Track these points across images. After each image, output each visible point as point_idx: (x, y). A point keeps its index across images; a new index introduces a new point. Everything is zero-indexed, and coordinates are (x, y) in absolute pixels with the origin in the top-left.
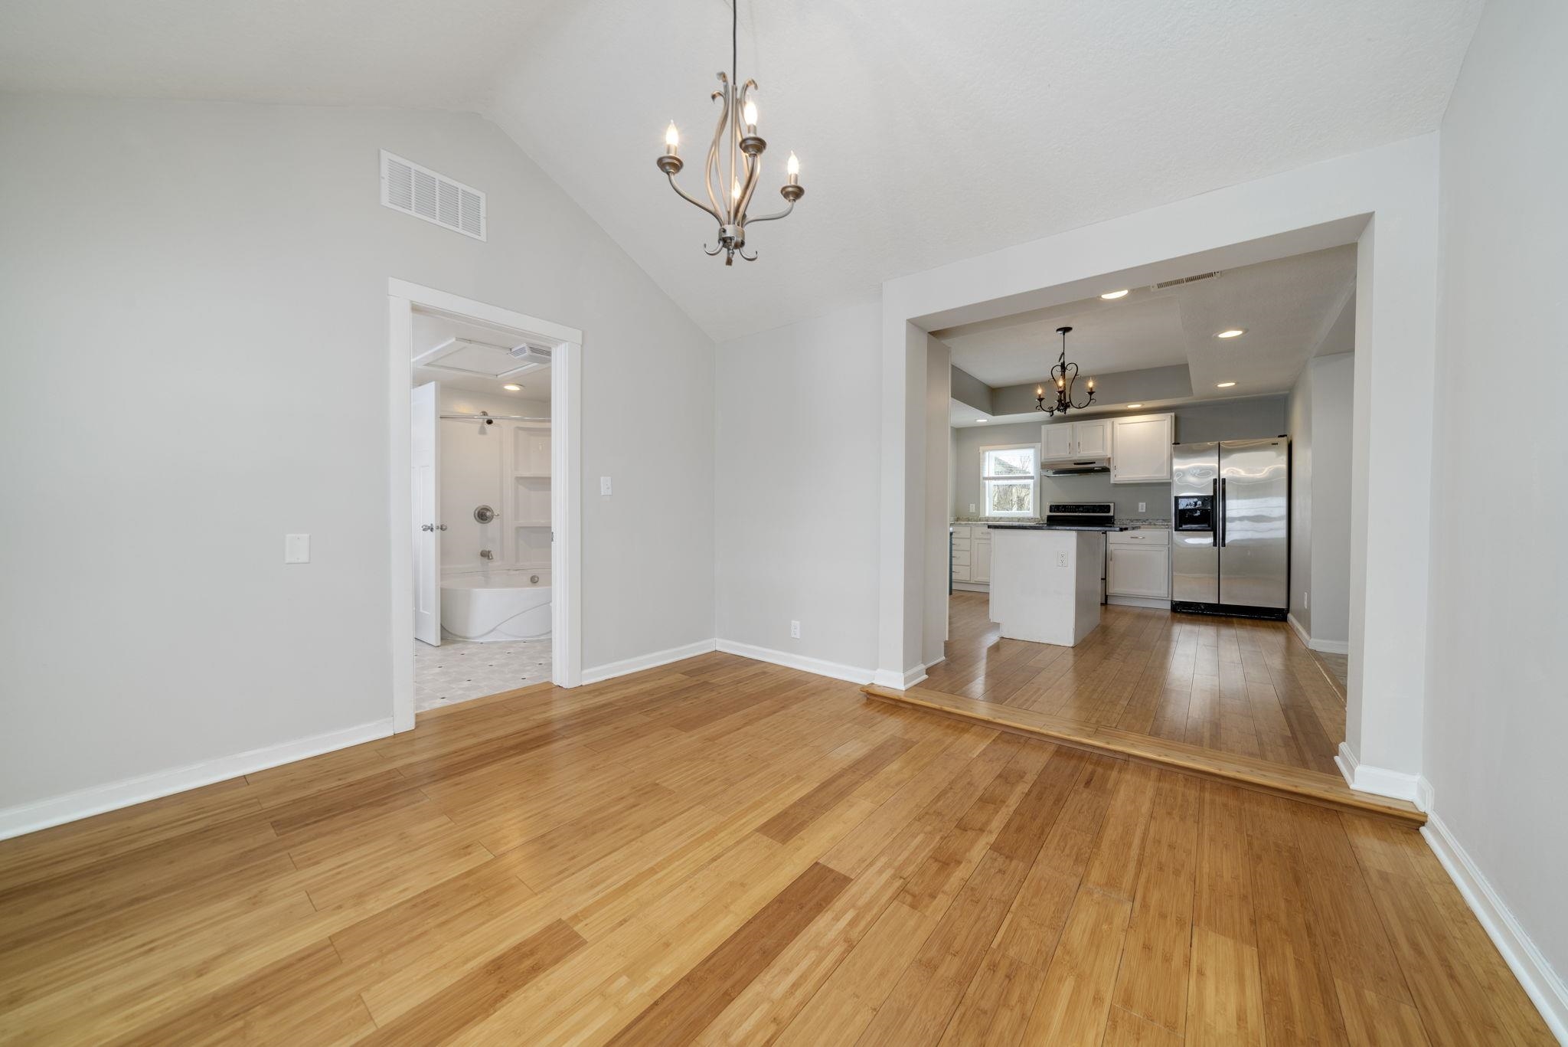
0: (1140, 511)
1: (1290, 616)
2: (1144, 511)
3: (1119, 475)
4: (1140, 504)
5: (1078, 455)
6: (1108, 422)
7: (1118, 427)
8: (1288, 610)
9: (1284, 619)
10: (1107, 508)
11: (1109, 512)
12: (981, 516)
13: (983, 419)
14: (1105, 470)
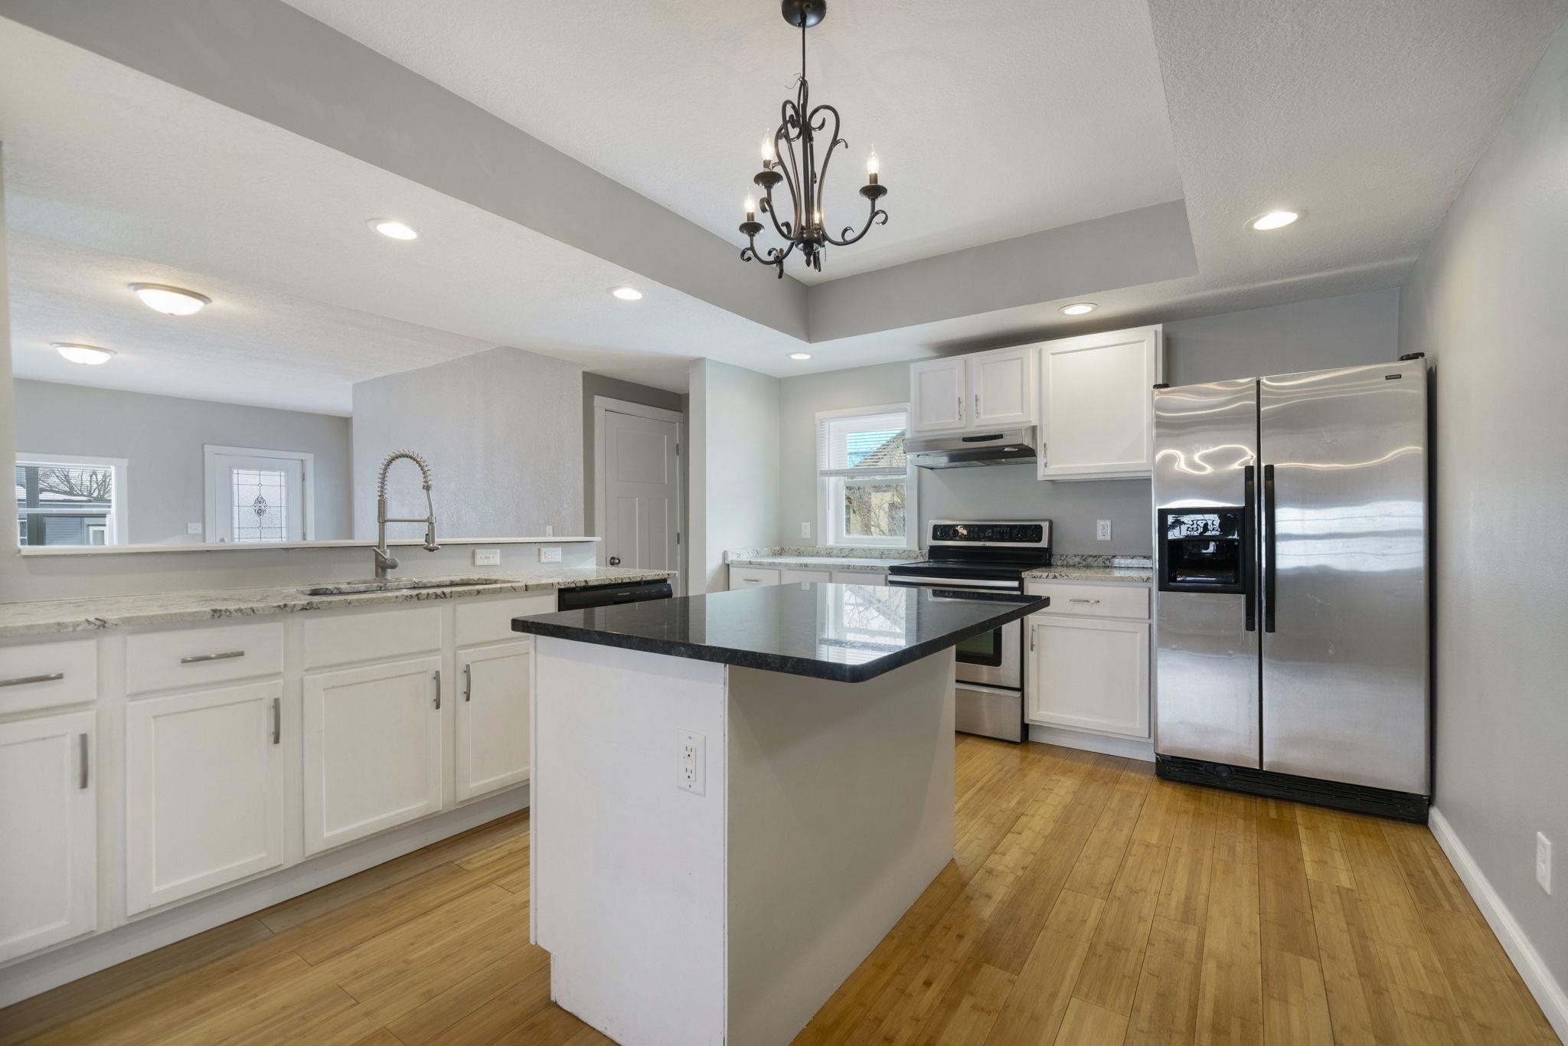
0: (1100, 537)
1: (1436, 815)
2: (1108, 538)
3: (1052, 465)
4: (1100, 523)
5: (977, 422)
6: (1030, 350)
7: (1050, 361)
8: (1430, 800)
9: (1421, 820)
10: (1034, 533)
11: (1039, 540)
12: (820, 545)
13: (801, 355)
14: (1026, 453)
